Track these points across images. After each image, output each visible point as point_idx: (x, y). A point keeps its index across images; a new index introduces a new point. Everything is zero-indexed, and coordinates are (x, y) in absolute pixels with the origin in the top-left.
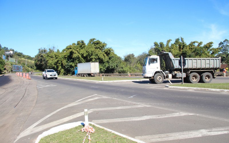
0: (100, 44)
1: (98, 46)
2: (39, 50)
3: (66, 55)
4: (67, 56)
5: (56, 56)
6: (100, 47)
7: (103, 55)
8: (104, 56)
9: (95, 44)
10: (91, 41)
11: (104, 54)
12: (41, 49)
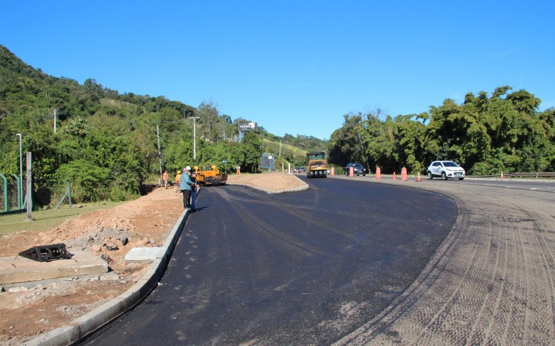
0: (527, 100)
1: (523, 104)
2: (346, 117)
3: (434, 128)
4: (434, 131)
5: (402, 130)
6: (528, 107)
7: (544, 126)
8: (546, 129)
9: (515, 99)
10: (499, 93)
11: (546, 124)
12: (350, 115)
